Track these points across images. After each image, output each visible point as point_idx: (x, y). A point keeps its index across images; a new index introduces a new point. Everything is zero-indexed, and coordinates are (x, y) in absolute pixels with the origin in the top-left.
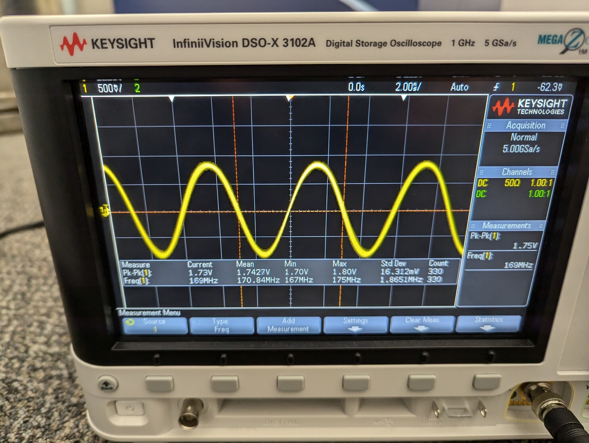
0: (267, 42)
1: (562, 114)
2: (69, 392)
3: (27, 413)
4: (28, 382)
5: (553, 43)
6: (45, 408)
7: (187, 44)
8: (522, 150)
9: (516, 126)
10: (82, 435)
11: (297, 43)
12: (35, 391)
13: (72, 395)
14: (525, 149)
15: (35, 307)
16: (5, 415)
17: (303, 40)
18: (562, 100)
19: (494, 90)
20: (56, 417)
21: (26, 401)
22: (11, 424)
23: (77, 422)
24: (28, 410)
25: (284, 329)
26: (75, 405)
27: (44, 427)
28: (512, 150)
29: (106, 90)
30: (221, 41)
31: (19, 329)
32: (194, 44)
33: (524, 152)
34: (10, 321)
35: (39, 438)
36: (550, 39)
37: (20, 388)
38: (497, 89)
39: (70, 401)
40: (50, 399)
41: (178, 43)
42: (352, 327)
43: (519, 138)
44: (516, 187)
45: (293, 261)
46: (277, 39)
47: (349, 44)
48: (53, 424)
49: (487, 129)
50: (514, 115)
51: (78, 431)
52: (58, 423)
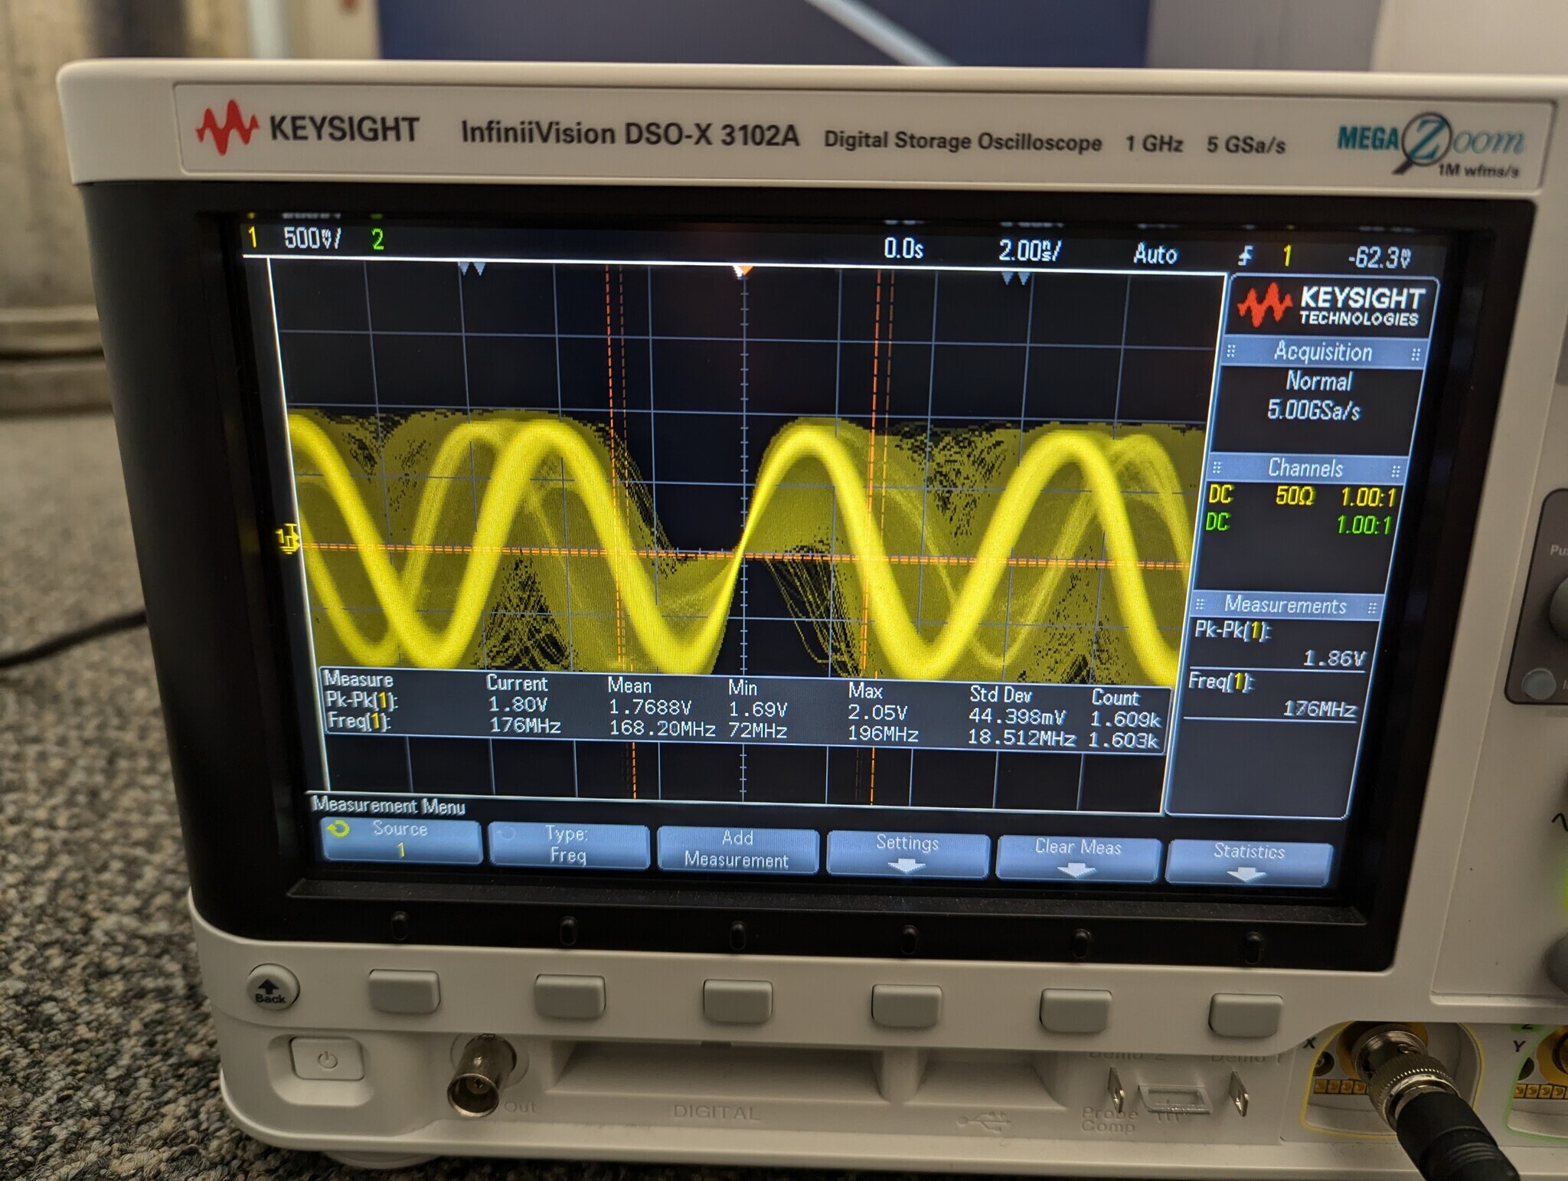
0: (686, 133)
1: (1412, 324)
2: (182, 1031)
3: (69, 1079)
4: (80, 1004)
5: (1375, 147)
6: (118, 1068)
7: (494, 133)
8: (1315, 414)
9: (1298, 353)
10: (206, 1137)
11: (758, 135)
12: (98, 1025)
13: (191, 1037)
14: (1323, 412)
15: (120, 824)
16: (14, 1081)
17: (769, 128)
18: (1412, 291)
19: (1240, 263)
20: (144, 1092)
21: (70, 1050)
22: (26, 1104)
23: (194, 1106)
24: (73, 1070)
25: (725, 861)
26: (196, 1063)
27: (108, 1113)
28: (1291, 413)
29: (303, 242)
30: (575, 127)
31: (74, 875)
32: (511, 133)
33: (1320, 419)
34: (51, 855)
35: (93, 1139)
36: (1368, 138)
37: (60, 1017)
38: (1248, 260)
39: (183, 1053)
40: (131, 1046)
41: (473, 130)
42: (900, 860)
43: (1306, 383)
44: (1305, 505)
45: (750, 682)
46: (709, 125)
47: (880, 142)
48: (134, 1107)
49: (1226, 359)
50: (1291, 324)
51: (197, 1128)
52: (147, 1104)
